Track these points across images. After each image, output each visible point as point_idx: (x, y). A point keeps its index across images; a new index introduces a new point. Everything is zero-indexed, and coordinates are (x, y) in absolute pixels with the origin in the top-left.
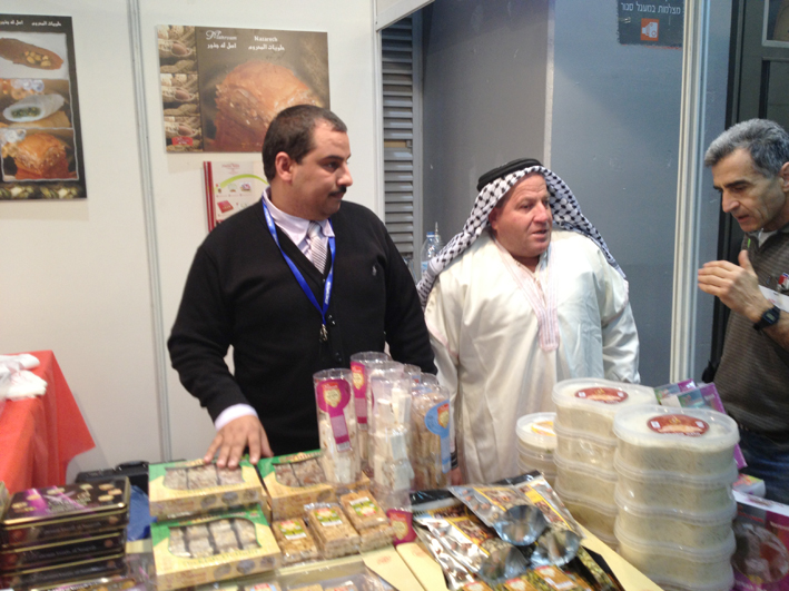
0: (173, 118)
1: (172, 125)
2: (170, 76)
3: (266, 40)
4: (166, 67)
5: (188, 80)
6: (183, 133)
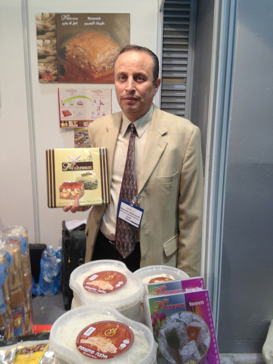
0: (43, 64)
1: (42, 68)
2: (42, 41)
3: (94, 19)
4: (40, 36)
5: (51, 43)
6: (47, 72)
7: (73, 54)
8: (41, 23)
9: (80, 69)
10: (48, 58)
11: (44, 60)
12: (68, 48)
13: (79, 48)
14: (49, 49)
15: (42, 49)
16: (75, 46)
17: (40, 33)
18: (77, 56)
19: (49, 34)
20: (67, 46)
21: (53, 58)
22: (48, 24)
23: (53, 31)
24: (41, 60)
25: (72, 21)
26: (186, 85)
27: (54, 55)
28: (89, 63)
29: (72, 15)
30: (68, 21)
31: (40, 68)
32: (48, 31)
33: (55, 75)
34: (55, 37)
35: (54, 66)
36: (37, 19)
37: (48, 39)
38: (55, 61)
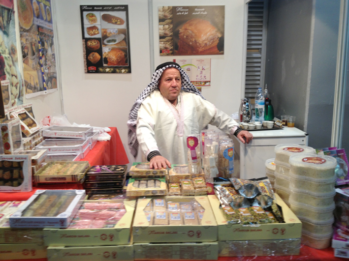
0: (163, 43)
1: (162, 45)
2: (162, 26)
3: (200, 10)
4: (161, 23)
5: (169, 28)
6: (166, 48)
7: (184, 35)
8: (162, 13)
9: (189, 45)
10: (166, 38)
11: (164, 40)
12: (181, 30)
13: (189, 31)
14: (167, 32)
15: (162, 32)
16: (186, 29)
17: (161, 20)
18: (187, 36)
19: (167, 21)
20: (180, 30)
21: (170, 38)
22: (167, 14)
23: (170, 19)
24: (162, 40)
25: (184, 12)
26: (261, 54)
27: (171, 36)
28: (195, 41)
29: (184, 8)
30: (182, 12)
31: (161, 45)
32: (167, 19)
33: (171, 50)
34: (171, 23)
35: (170, 44)
36: (159, 11)
37: (167, 24)
38: (171, 40)
